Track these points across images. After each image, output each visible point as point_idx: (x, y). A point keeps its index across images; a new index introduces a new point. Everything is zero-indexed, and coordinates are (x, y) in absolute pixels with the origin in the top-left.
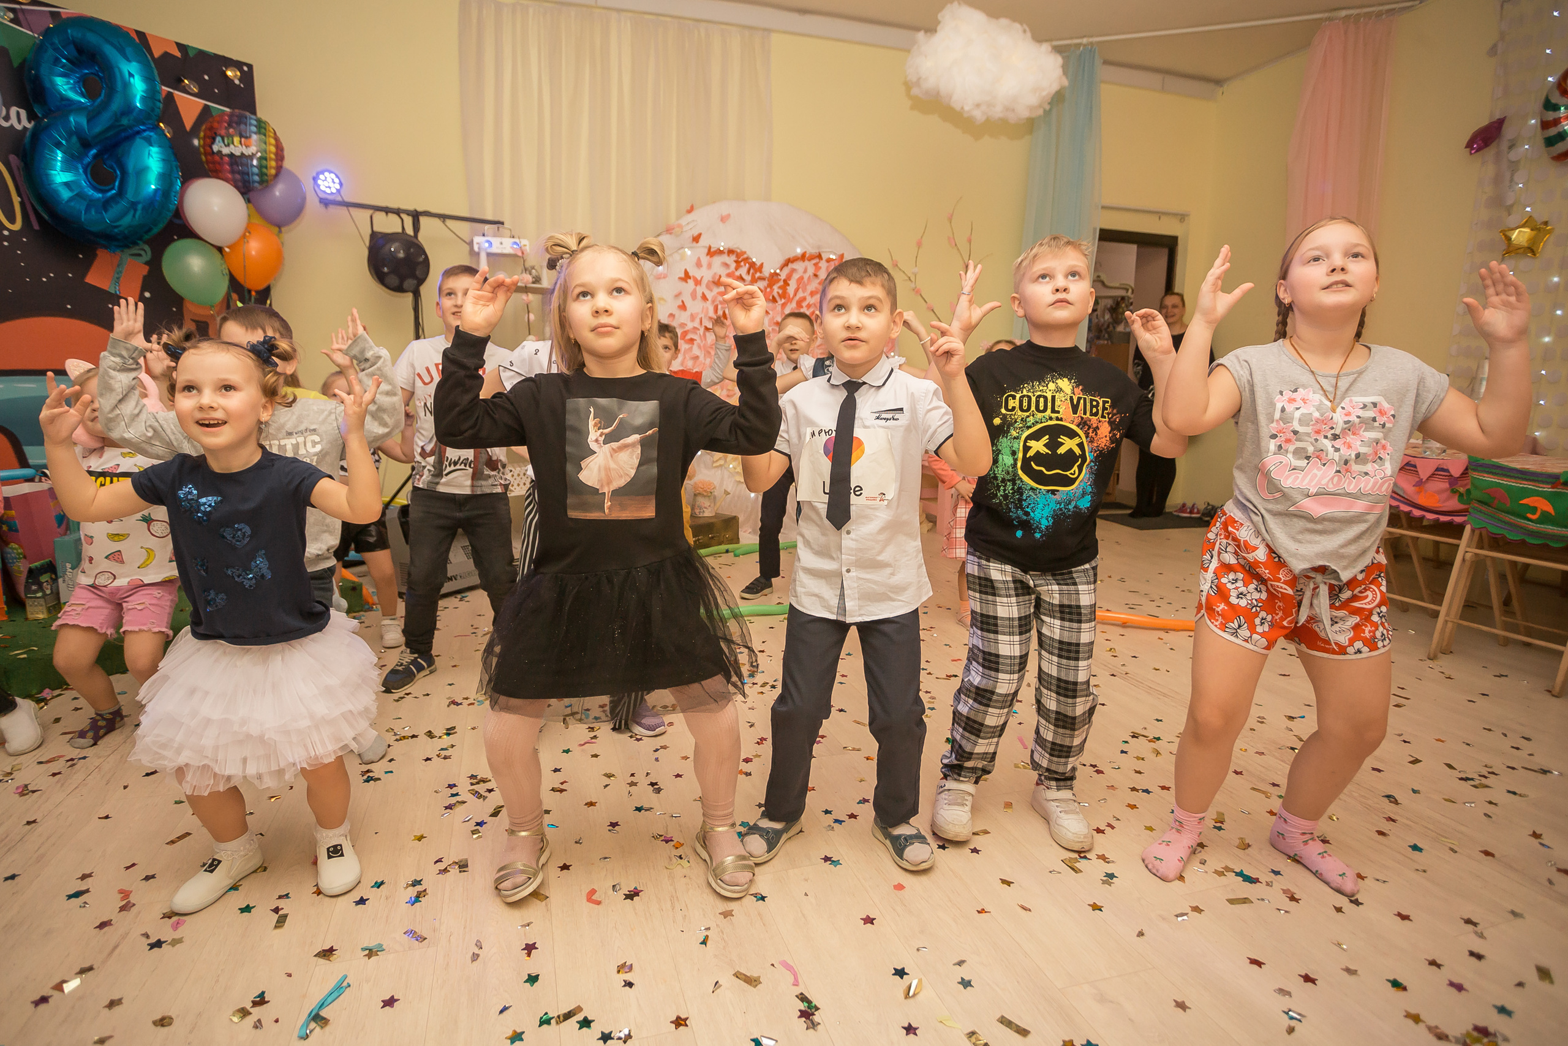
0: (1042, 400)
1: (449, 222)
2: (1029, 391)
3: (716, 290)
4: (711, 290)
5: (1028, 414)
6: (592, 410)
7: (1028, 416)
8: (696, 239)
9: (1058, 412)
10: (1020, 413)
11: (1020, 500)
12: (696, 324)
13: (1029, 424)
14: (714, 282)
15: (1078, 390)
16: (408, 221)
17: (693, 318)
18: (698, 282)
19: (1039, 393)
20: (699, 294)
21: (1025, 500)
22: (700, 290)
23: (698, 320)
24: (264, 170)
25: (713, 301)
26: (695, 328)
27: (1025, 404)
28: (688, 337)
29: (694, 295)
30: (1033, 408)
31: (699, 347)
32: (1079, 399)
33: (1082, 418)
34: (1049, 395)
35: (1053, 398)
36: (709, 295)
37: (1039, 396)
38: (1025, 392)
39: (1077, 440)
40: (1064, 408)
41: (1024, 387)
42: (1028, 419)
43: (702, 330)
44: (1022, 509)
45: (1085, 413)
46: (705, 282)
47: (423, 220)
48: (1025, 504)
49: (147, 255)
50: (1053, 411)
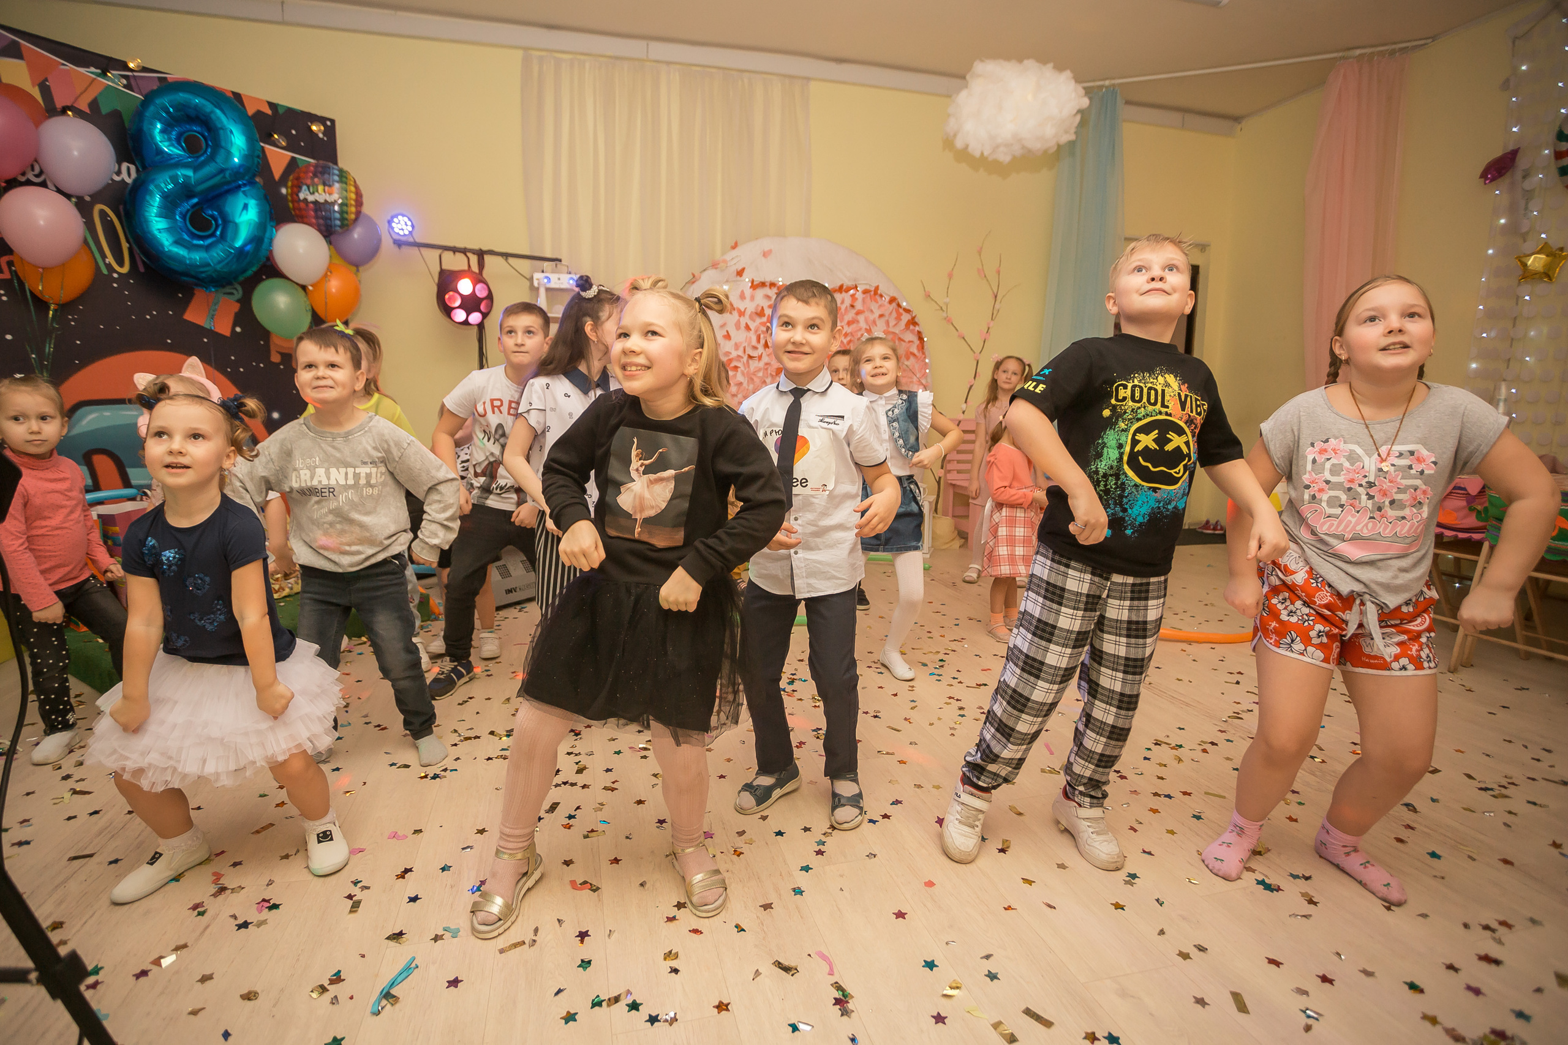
0: (1153, 392)
1: (511, 260)
2: (1140, 381)
3: (759, 320)
4: (754, 321)
5: (1139, 405)
6: (635, 440)
7: (1139, 408)
8: (740, 273)
9: (1167, 407)
10: (1131, 403)
11: (1121, 496)
12: (740, 353)
13: (1139, 416)
14: (756, 313)
15: (1184, 387)
16: (474, 259)
17: (737, 346)
18: (741, 314)
19: (1150, 385)
20: (743, 325)
21: (1126, 497)
22: (744, 320)
23: (741, 349)
24: (345, 215)
25: (756, 331)
26: (739, 356)
27: (1137, 394)
28: (732, 365)
29: (738, 326)
30: (1145, 399)
31: (743, 374)
32: (1186, 396)
33: (1189, 416)
34: (1159, 388)
35: (1163, 391)
36: (752, 325)
37: (1150, 389)
38: (1136, 382)
39: (1184, 438)
40: (1173, 405)
41: (1134, 377)
42: (1139, 411)
43: (745, 358)
44: (1121, 505)
45: (1192, 412)
46: (748, 313)
47: (487, 258)
48: (1125, 500)
49: (239, 293)
50: (1163, 405)
